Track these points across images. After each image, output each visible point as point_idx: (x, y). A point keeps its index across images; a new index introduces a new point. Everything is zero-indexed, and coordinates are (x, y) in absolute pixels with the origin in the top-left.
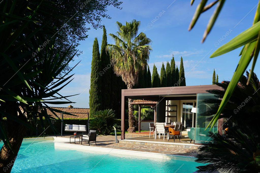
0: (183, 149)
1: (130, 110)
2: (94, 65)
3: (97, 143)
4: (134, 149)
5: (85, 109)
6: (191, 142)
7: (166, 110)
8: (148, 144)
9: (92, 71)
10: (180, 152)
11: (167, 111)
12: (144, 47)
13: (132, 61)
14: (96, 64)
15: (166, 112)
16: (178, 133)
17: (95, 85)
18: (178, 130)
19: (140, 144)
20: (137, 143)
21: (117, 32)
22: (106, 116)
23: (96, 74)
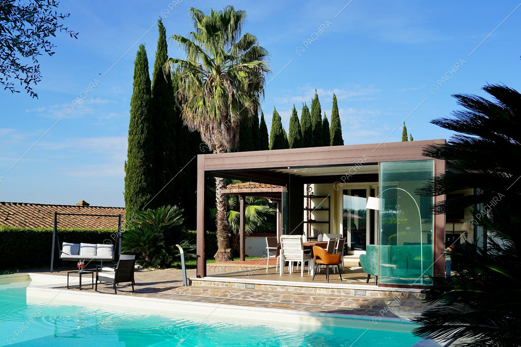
0: (350, 299)
1: (220, 208)
2: (137, 107)
3: (136, 287)
4: (228, 302)
5: (116, 208)
6: (368, 282)
7: (305, 208)
8: (264, 288)
9: (132, 120)
10: (343, 306)
11: (307, 209)
12: (252, 65)
13: (224, 95)
14: (142, 103)
15: (305, 212)
16: (336, 261)
17: (138, 152)
18: (335, 252)
19: (243, 287)
20: (236, 286)
21: (191, 33)
22: (163, 221)
23: (140, 126)
